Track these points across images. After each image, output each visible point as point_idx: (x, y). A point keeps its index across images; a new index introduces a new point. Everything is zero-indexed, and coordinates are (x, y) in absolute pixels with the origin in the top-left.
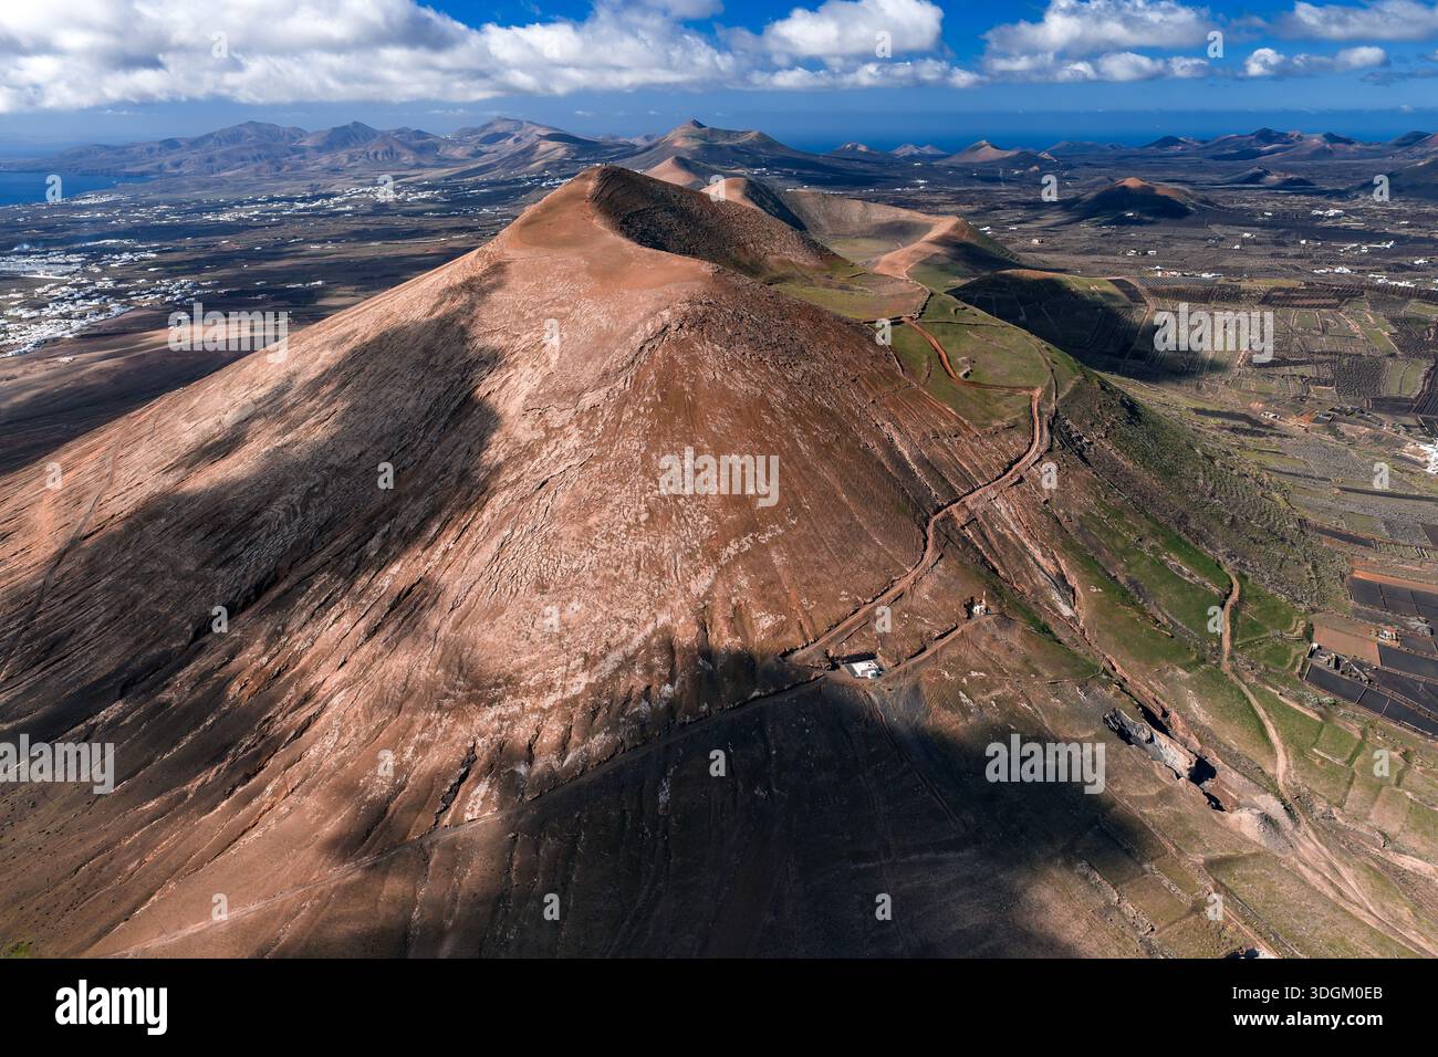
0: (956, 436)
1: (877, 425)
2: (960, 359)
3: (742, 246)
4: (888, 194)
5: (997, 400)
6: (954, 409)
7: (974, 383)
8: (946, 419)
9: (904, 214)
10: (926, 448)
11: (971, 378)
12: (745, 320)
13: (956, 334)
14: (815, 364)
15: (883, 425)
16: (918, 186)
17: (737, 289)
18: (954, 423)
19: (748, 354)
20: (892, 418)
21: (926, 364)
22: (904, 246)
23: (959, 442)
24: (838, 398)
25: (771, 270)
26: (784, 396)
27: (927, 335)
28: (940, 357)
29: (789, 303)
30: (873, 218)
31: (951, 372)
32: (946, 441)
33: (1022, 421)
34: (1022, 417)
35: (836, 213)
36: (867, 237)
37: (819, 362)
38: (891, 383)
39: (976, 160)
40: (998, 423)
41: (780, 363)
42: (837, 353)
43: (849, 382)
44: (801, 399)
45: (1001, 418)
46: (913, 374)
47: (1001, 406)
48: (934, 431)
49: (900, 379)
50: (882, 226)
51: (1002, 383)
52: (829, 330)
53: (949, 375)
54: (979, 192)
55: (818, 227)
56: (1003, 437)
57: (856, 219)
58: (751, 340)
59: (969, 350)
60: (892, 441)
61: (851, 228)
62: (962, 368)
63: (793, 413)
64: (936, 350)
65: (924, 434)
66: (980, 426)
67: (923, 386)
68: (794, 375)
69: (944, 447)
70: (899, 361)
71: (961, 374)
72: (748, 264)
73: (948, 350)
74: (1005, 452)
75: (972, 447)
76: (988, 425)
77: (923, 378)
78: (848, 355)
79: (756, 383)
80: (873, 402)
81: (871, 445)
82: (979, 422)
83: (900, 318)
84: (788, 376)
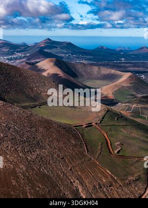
0: (110, 186)
1: (71, 182)
2: (116, 144)
3: (32, 89)
4: (111, 63)
5: (132, 165)
6: (111, 172)
7: (122, 156)
8: (106, 177)
9: (113, 71)
10: (95, 194)
11: (121, 154)
12: (11, 129)
13: (116, 130)
14: (44, 151)
15: (74, 182)
16: (122, 60)
17: (11, 113)
18: (110, 179)
19: (9, 147)
20: (79, 178)
21: (99, 147)
22: (113, 83)
23: (111, 189)
24: (53, 169)
25: (43, 99)
26: (24, 169)
27: (103, 132)
28: (107, 142)
29: (36, 119)
30: (102, 72)
31: (111, 150)
32: (105, 190)
33: (142, 176)
34: (143, 173)
35: (89, 71)
36: (100, 79)
37: (46, 149)
38: (81, 159)
39: (142, 52)
40: (131, 178)
41: (26, 151)
42: (55, 144)
43: (60, 159)
44: (33, 170)
45: (132, 175)
46: (93, 153)
47: (133, 168)
48: (99, 184)
49: (85, 156)
50: (105, 75)
51: (135, 155)
52: (54, 132)
53: (110, 152)
54: (142, 63)
55: (82, 75)
56: (133, 185)
57: (96, 73)
58: (12, 139)
59: (121, 139)
60: (78, 190)
61: (94, 76)
62: (116, 148)
63: (28, 177)
64: (106, 139)
65: (94, 186)
66: (122, 180)
67: (97, 160)
68: (31, 157)
69: (104, 192)
70: (86, 146)
71: (116, 152)
72: (33, 96)
73: (111, 139)
74: (133, 194)
75: (117, 192)
76: (126, 179)
77: (97, 155)
78: (61, 145)
79: (11, 163)
80: (71, 169)
81: (66, 193)
82: (122, 178)
83: (91, 123)
84: (29, 158)
